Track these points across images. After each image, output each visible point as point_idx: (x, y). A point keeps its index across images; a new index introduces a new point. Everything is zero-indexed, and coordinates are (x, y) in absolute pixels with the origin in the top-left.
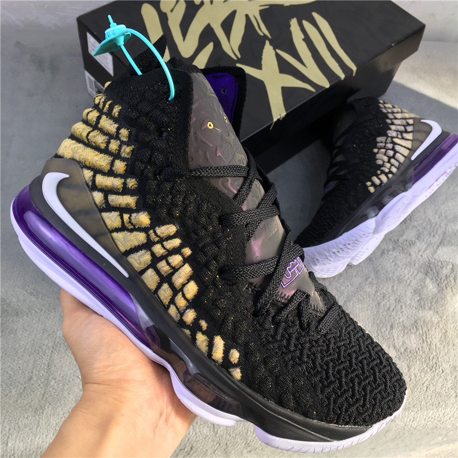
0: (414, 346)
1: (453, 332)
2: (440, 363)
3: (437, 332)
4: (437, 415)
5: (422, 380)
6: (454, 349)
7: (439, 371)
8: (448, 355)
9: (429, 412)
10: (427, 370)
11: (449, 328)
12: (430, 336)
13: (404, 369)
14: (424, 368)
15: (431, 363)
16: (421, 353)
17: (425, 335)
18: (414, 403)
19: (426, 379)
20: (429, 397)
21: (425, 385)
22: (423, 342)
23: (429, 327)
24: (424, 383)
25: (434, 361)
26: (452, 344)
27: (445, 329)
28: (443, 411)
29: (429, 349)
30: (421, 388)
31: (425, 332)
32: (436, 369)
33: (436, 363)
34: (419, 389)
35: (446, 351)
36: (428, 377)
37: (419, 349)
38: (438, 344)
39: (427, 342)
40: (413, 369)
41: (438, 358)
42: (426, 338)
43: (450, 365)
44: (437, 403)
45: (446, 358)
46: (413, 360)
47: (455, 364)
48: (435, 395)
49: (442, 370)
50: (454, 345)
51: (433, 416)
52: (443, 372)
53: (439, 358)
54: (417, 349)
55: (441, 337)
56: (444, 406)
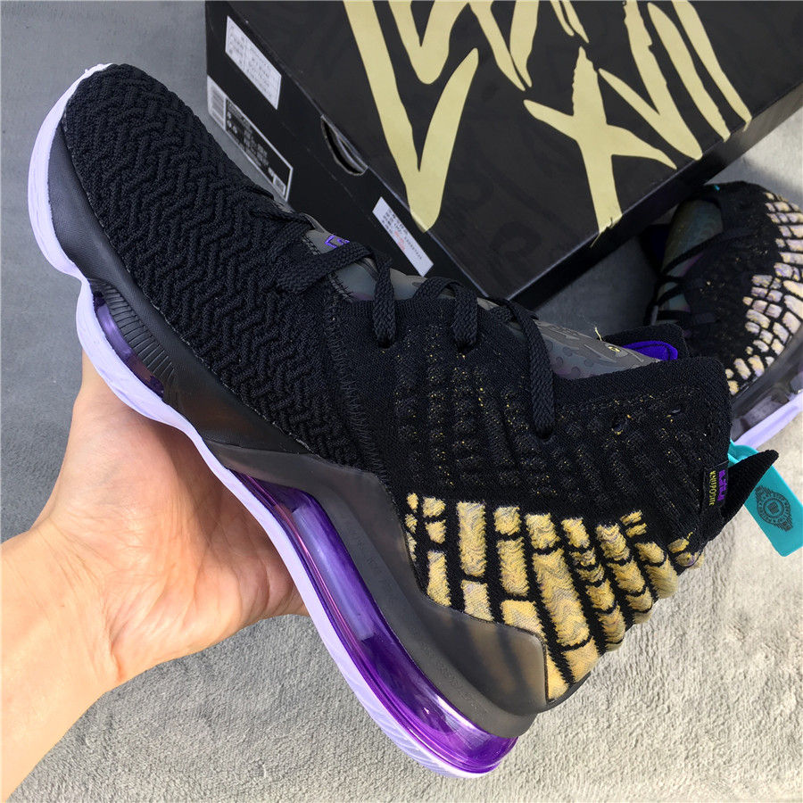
0: (625, 659)
1: (696, 634)
2: (666, 693)
3: (668, 634)
4: (650, 790)
5: (630, 726)
6: (694, 668)
7: (663, 710)
8: (682, 678)
9: (636, 786)
10: (641, 707)
11: (691, 626)
12: (655, 641)
13: (600, 704)
14: (636, 704)
15: (650, 693)
16: (635, 673)
17: (645, 639)
18: (611, 770)
19: (638, 723)
20: (639, 759)
21: (634, 734)
22: (641, 653)
23: (656, 624)
24: (633, 731)
25: (656, 689)
26: (692, 658)
27: (683, 629)
28: (661, 784)
29: (650, 667)
30: (626, 742)
31: (647, 633)
32: (657, 706)
33: (658, 694)
34: (623, 743)
35: (681, 669)
36: (641, 720)
37: (631, 666)
38: (668, 656)
39: (647, 653)
40: (615, 704)
41: (664, 684)
42: (647, 646)
43: (684, 697)
44: (652, 769)
45: (679, 684)
46: (617, 689)
47: (692, 695)
48: (651, 753)
49: (668, 707)
50: (695, 659)
51: (642, 793)
52: (669, 711)
53: (666, 684)
54: (628, 667)
55: (674, 644)
56: (663, 775)
